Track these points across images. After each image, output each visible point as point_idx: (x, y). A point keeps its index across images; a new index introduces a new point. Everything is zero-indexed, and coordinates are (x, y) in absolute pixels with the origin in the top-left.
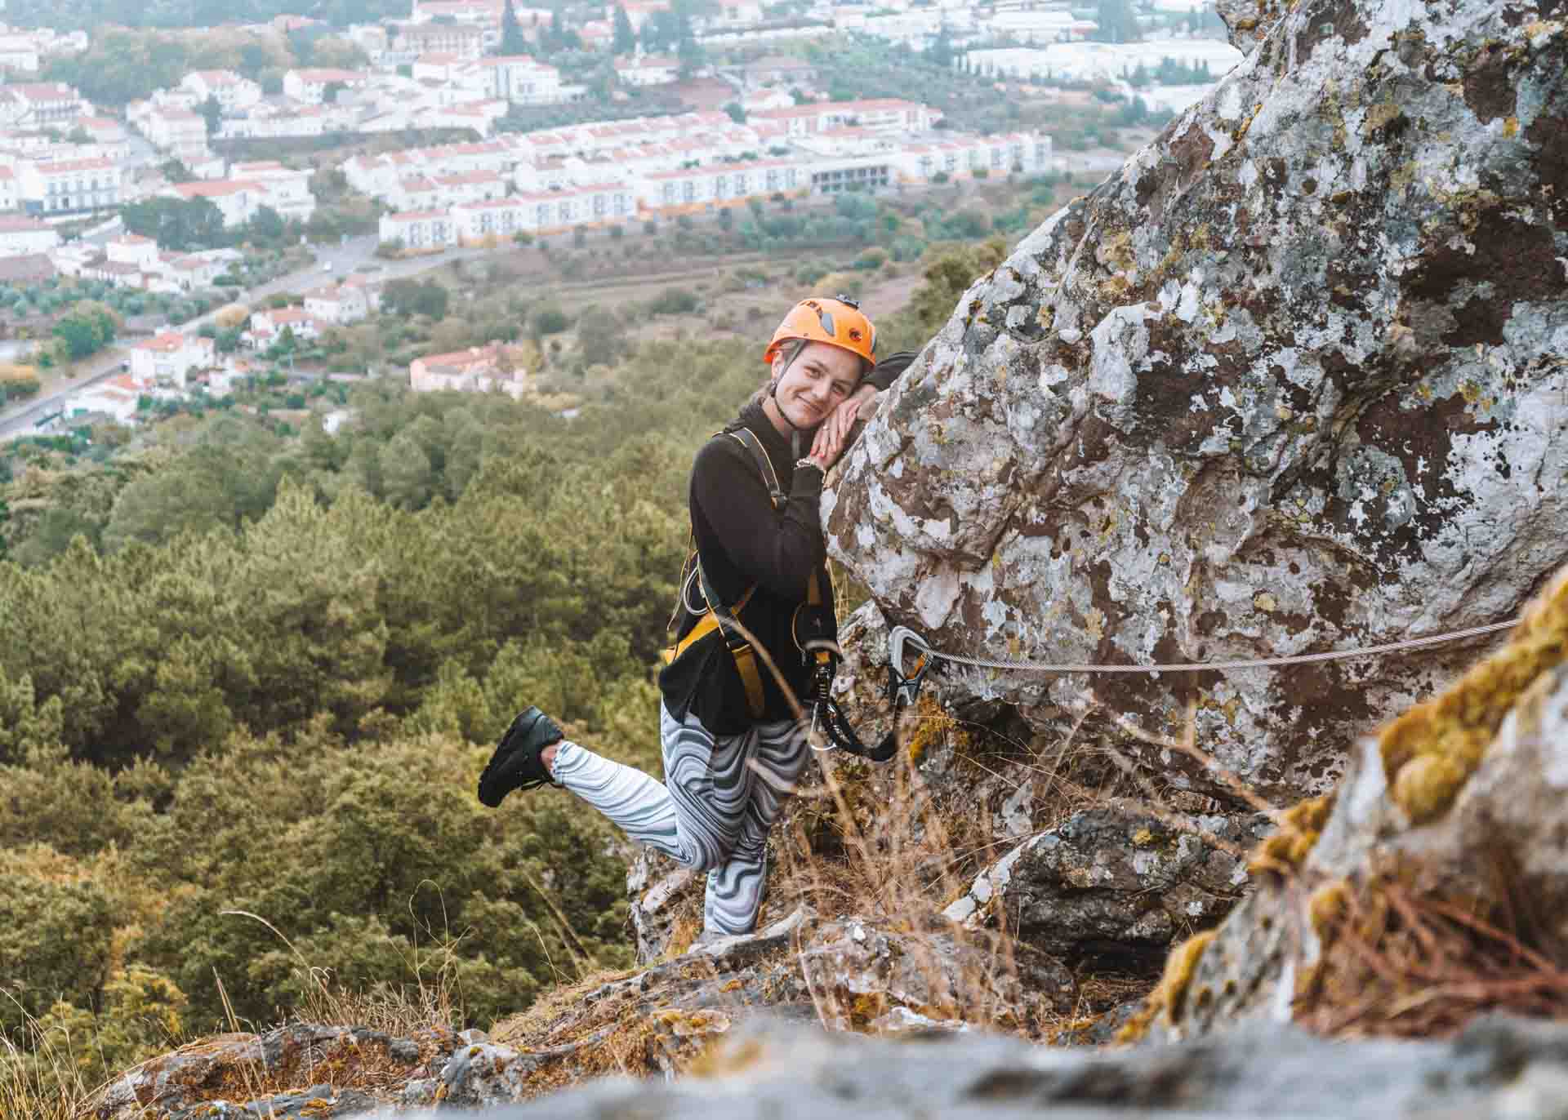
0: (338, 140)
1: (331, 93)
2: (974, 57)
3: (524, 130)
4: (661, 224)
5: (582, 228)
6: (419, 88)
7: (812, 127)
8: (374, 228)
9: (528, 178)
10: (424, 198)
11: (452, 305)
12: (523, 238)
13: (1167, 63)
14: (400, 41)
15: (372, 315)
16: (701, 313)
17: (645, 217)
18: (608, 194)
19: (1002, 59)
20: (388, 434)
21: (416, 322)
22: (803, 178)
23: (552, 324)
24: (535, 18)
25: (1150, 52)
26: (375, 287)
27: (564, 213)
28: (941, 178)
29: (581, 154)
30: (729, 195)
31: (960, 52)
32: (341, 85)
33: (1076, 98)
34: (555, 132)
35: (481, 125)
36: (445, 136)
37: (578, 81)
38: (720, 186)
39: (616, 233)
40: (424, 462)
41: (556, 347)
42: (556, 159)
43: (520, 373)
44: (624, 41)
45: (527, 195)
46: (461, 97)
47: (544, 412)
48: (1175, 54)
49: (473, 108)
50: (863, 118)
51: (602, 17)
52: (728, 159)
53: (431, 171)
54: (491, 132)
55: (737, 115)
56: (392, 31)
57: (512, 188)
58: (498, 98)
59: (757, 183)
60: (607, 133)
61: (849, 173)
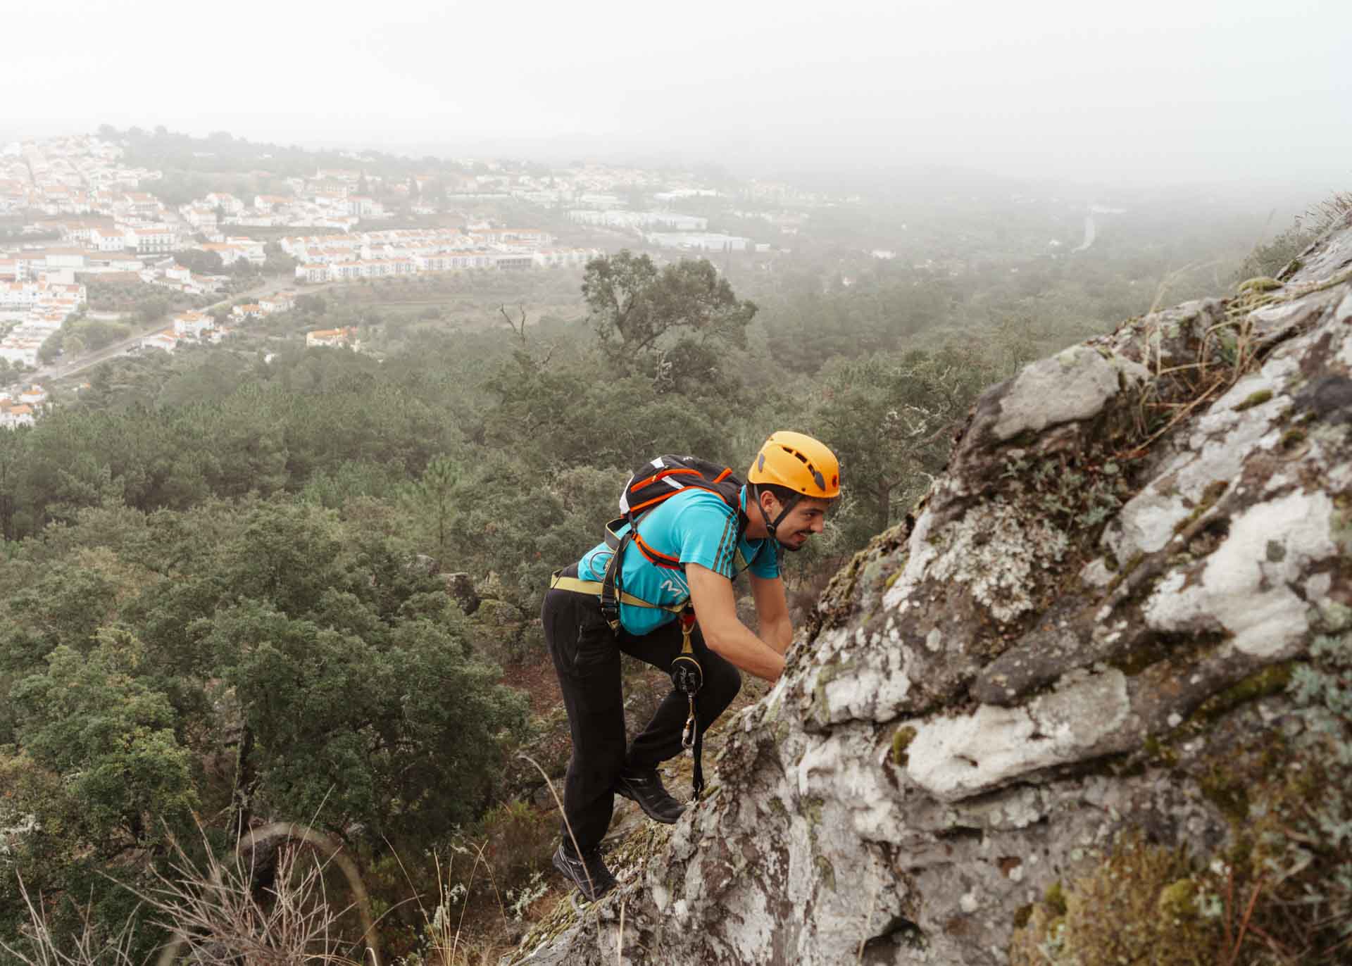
0: (278, 230)
1: (276, 208)
2: (572, 213)
3: (366, 231)
4: (426, 278)
5: (390, 277)
6: (318, 208)
7: (498, 239)
8: (294, 270)
9: (366, 253)
10: (317, 259)
11: (328, 308)
12: (363, 280)
13: (659, 222)
14: (310, 187)
15: (289, 310)
16: (443, 319)
17: (419, 274)
18: (404, 263)
19: (583, 214)
20: (294, 365)
21: (311, 315)
22: (492, 262)
23: (374, 320)
24: (373, 181)
25: (652, 217)
26: (292, 297)
27: (382, 269)
28: (555, 266)
29: (391, 244)
30: (459, 267)
31: (567, 211)
32: (282, 205)
33: (616, 235)
34: (380, 233)
35: (346, 227)
36: (329, 231)
37: (392, 210)
38: (455, 262)
39: (406, 280)
40: (311, 379)
41: (375, 331)
42: (379, 246)
43: (358, 342)
44: (414, 193)
45: (364, 260)
46: (338, 214)
47: (369, 358)
48: (662, 218)
49: (342, 219)
50: (521, 237)
51: (405, 182)
52: (459, 251)
53: (321, 247)
54: (350, 231)
55: (465, 232)
56: (307, 182)
57: (358, 256)
58: (353, 215)
59: (471, 262)
60: (404, 235)
61: (514, 261)
